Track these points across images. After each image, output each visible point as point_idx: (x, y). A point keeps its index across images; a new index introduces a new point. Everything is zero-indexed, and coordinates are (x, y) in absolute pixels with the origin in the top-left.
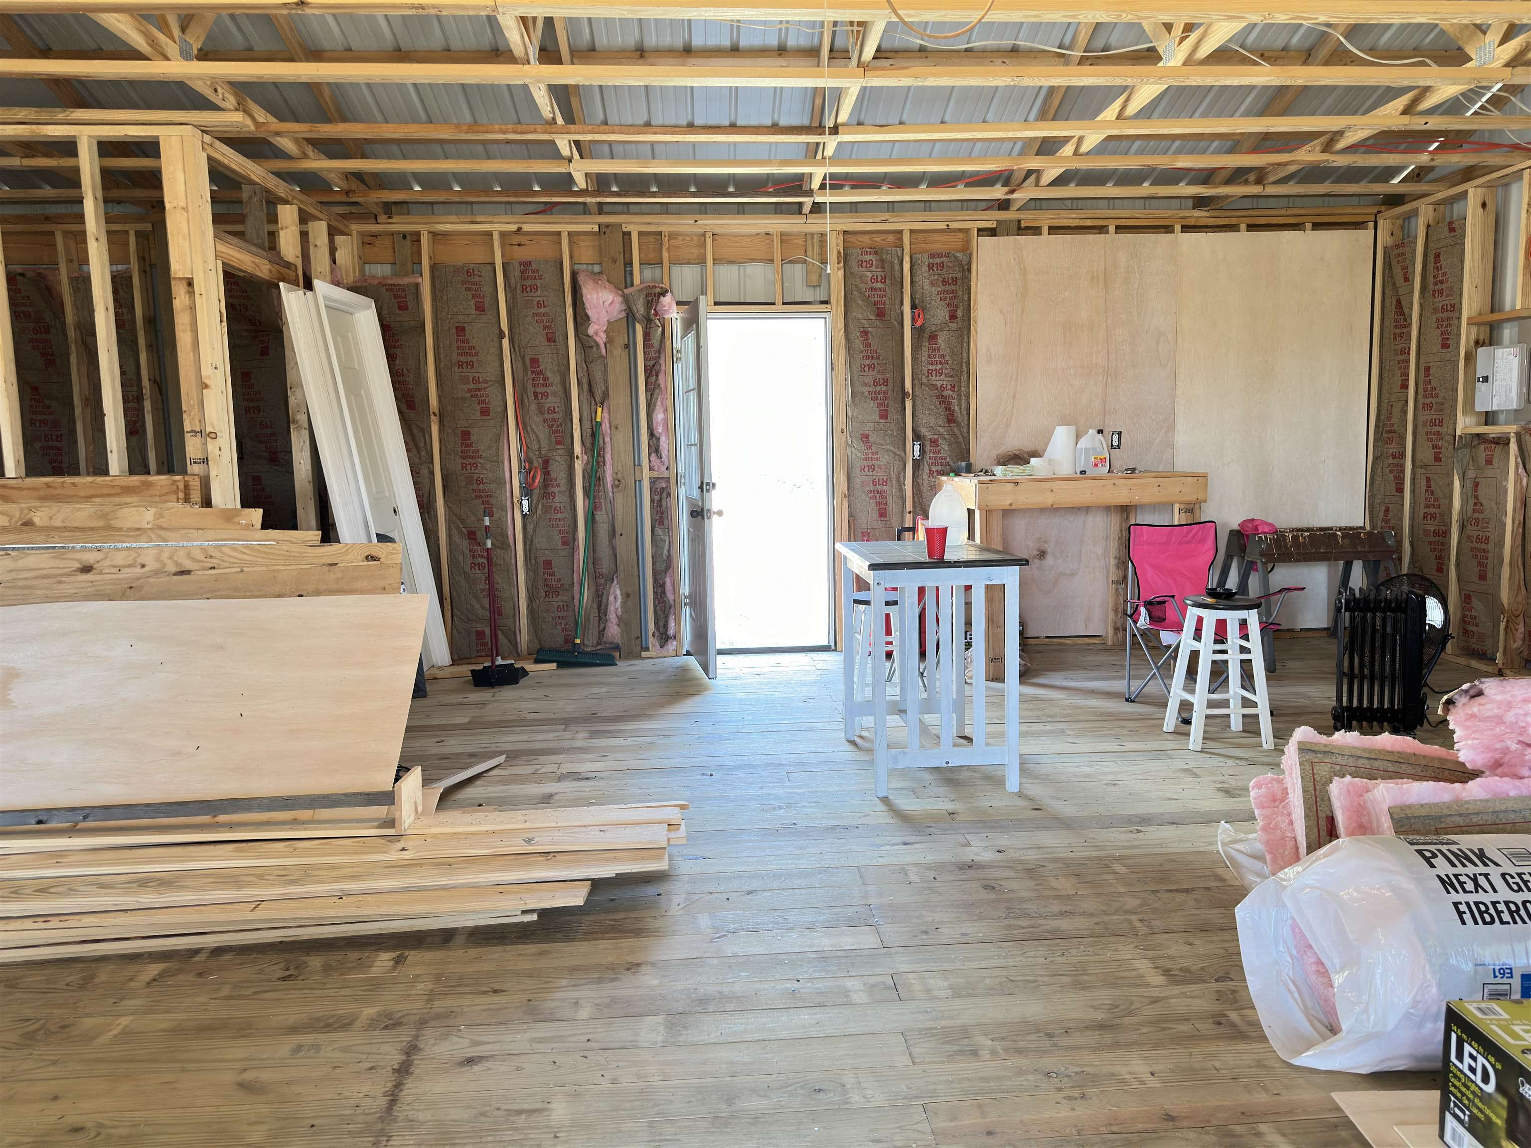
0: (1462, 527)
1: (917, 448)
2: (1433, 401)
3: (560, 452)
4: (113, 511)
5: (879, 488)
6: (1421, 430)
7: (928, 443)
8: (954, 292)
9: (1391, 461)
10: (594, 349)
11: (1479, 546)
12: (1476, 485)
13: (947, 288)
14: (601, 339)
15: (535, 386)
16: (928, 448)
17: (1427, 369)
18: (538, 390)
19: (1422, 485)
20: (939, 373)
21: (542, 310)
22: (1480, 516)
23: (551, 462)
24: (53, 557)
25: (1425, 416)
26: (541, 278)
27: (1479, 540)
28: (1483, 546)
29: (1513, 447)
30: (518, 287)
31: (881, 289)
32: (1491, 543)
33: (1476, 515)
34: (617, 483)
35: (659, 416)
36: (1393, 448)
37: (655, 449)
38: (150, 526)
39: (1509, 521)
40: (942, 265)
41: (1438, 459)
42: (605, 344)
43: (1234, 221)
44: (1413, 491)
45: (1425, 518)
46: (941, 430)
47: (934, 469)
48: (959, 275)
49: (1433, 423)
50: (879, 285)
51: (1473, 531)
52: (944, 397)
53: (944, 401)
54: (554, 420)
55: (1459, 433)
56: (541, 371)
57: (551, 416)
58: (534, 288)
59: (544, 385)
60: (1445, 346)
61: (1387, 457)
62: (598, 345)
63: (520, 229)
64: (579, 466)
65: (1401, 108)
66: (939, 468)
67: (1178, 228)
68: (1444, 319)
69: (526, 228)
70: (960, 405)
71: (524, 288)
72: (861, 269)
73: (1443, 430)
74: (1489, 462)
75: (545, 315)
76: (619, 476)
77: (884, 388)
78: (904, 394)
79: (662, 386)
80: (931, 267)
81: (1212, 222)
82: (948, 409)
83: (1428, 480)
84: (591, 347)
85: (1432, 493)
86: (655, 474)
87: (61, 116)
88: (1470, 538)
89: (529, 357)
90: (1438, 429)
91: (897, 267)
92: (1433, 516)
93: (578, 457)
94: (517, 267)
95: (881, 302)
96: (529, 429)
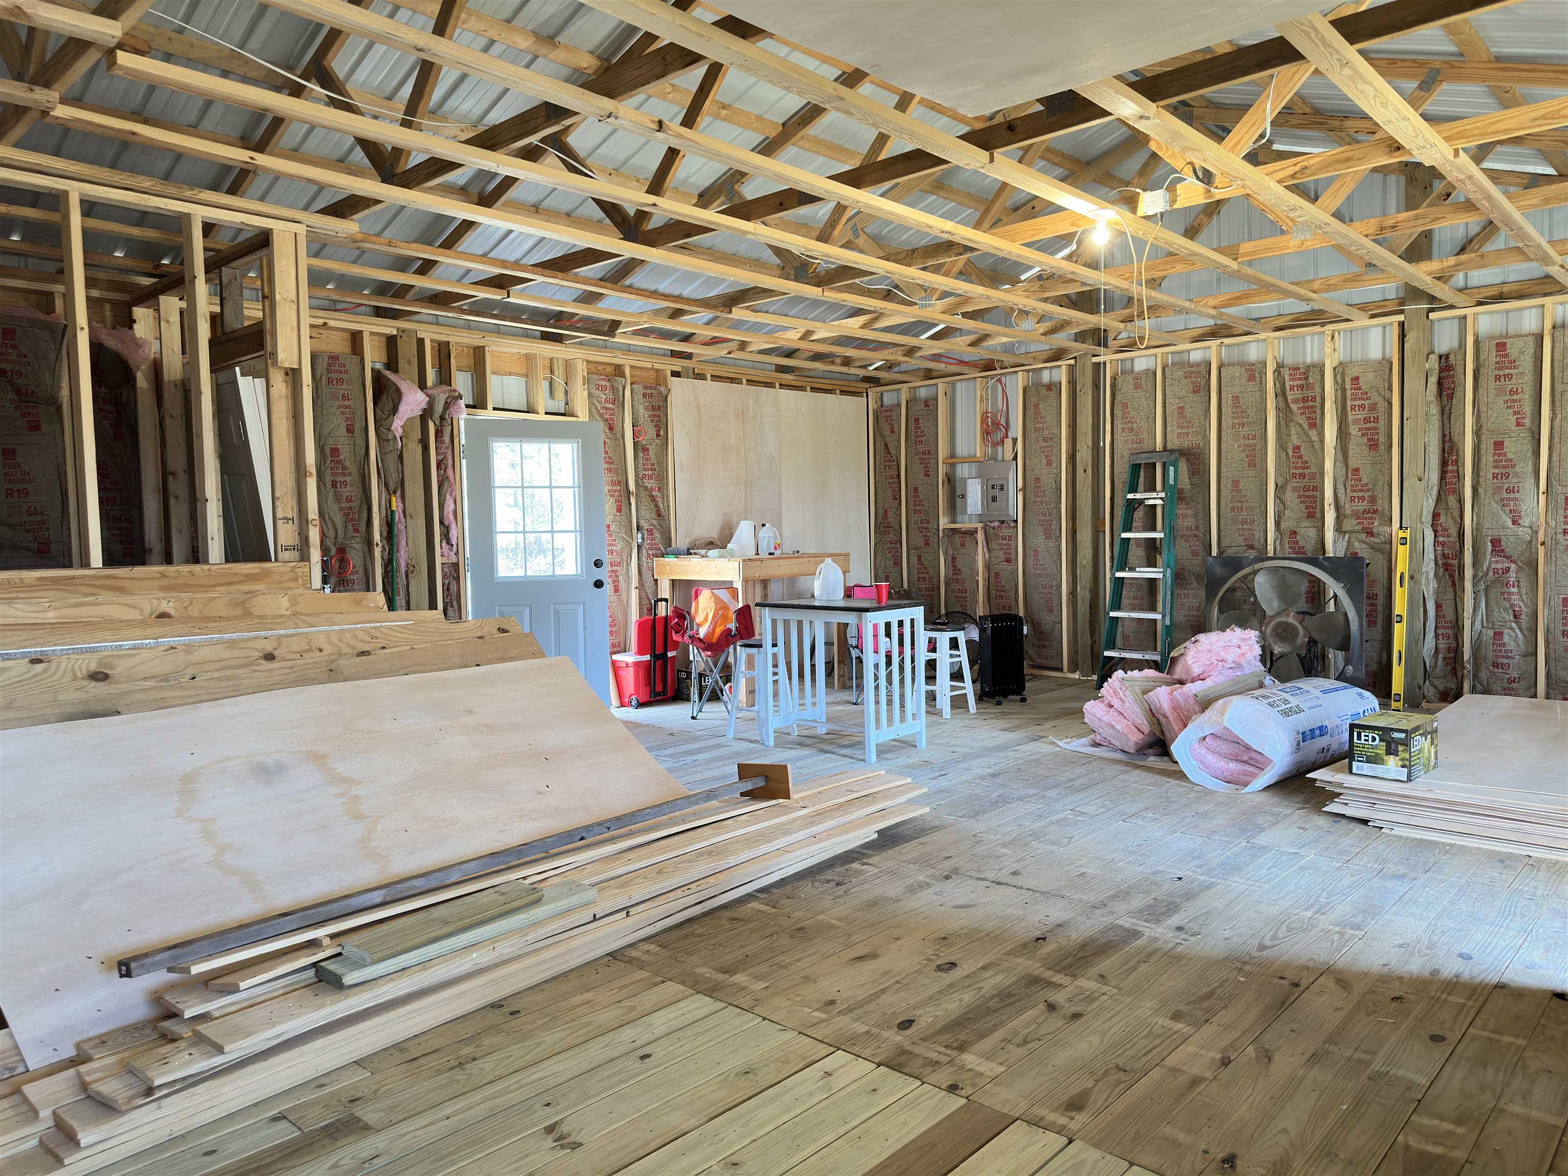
0: (946, 584)
1: (640, 535)
2: (922, 508)
3: (357, 540)
4: (249, 599)
5: (614, 568)
6: (912, 526)
7: (645, 532)
8: (659, 416)
9: (889, 545)
10: (391, 442)
11: (960, 594)
12: (954, 559)
13: (655, 413)
14: (399, 432)
15: (334, 475)
16: (646, 536)
17: (916, 489)
18: (337, 479)
19: (914, 560)
20: (650, 477)
21: (347, 403)
22: (959, 577)
23: (348, 549)
24: (227, 647)
25: (913, 518)
26: (346, 372)
27: (960, 591)
28: (963, 595)
29: (980, 536)
30: (324, 378)
31: (612, 409)
32: (968, 592)
33: (955, 577)
34: (412, 568)
35: (449, 507)
36: (891, 537)
37: (446, 536)
38: (288, 613)
39: (980, 579)
40: (651, 395)
41: (927, 544)
42: (401, 438)
43: (804, 384)
44: (908, 564)
45: (918, 580)
46: (655, 522)
47: (650, 552)
48: (661, 404)
49: (922, 522)
50: (610, 406)
51: (953, 586)
52: (653, 496)
53: (653, 499)
54: (351, 508)
55: (941, 528)
56: (341, 461)
57: (348, 505)
58: (340, 381)
59: (343, 475)
60: (927, 475)
61: (885, 543)
62: (395, 438)
63: (325, 324)
64: (377, 552)
65: (968, 342)
66: (654, 552)
67: (777, 385)
68: (924, 459)
69: (332, 323)
70: (663, 503)
71: (330, 381)
72: (597, 392)
73: (929, 526)
74: (963, 545)
75: (348, 407)
76: (414, 562)
77: (618, 488)
78: (629, 492)
79: (451, 478)
80: (644, 395)
81: (795, 383)
82: (656, 506)
83: (919, 557)
84: (389, 440)
85: (922, 565)
86: (445, 560)
87: (188, 193)
88: (954, 591)
89: (330, 446)
90: (926, 525)
91: (621, 393)
92: (924, 579)
93: (377, 545)
94: (326, 361)
95: (611, 419)
96: (327, 517)
